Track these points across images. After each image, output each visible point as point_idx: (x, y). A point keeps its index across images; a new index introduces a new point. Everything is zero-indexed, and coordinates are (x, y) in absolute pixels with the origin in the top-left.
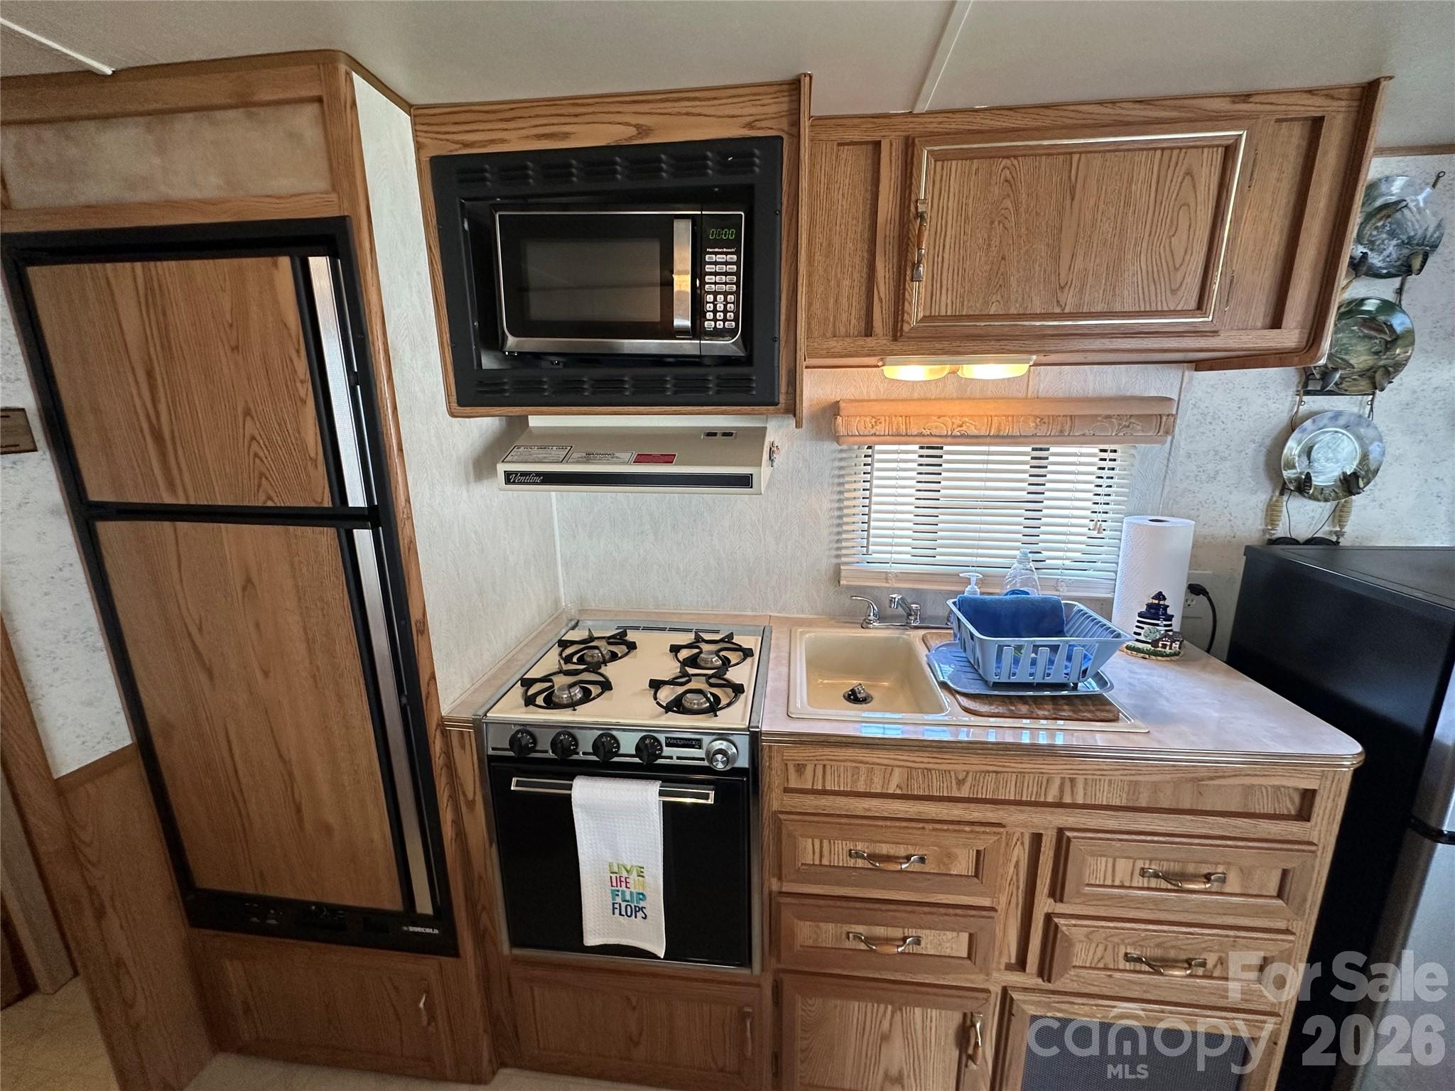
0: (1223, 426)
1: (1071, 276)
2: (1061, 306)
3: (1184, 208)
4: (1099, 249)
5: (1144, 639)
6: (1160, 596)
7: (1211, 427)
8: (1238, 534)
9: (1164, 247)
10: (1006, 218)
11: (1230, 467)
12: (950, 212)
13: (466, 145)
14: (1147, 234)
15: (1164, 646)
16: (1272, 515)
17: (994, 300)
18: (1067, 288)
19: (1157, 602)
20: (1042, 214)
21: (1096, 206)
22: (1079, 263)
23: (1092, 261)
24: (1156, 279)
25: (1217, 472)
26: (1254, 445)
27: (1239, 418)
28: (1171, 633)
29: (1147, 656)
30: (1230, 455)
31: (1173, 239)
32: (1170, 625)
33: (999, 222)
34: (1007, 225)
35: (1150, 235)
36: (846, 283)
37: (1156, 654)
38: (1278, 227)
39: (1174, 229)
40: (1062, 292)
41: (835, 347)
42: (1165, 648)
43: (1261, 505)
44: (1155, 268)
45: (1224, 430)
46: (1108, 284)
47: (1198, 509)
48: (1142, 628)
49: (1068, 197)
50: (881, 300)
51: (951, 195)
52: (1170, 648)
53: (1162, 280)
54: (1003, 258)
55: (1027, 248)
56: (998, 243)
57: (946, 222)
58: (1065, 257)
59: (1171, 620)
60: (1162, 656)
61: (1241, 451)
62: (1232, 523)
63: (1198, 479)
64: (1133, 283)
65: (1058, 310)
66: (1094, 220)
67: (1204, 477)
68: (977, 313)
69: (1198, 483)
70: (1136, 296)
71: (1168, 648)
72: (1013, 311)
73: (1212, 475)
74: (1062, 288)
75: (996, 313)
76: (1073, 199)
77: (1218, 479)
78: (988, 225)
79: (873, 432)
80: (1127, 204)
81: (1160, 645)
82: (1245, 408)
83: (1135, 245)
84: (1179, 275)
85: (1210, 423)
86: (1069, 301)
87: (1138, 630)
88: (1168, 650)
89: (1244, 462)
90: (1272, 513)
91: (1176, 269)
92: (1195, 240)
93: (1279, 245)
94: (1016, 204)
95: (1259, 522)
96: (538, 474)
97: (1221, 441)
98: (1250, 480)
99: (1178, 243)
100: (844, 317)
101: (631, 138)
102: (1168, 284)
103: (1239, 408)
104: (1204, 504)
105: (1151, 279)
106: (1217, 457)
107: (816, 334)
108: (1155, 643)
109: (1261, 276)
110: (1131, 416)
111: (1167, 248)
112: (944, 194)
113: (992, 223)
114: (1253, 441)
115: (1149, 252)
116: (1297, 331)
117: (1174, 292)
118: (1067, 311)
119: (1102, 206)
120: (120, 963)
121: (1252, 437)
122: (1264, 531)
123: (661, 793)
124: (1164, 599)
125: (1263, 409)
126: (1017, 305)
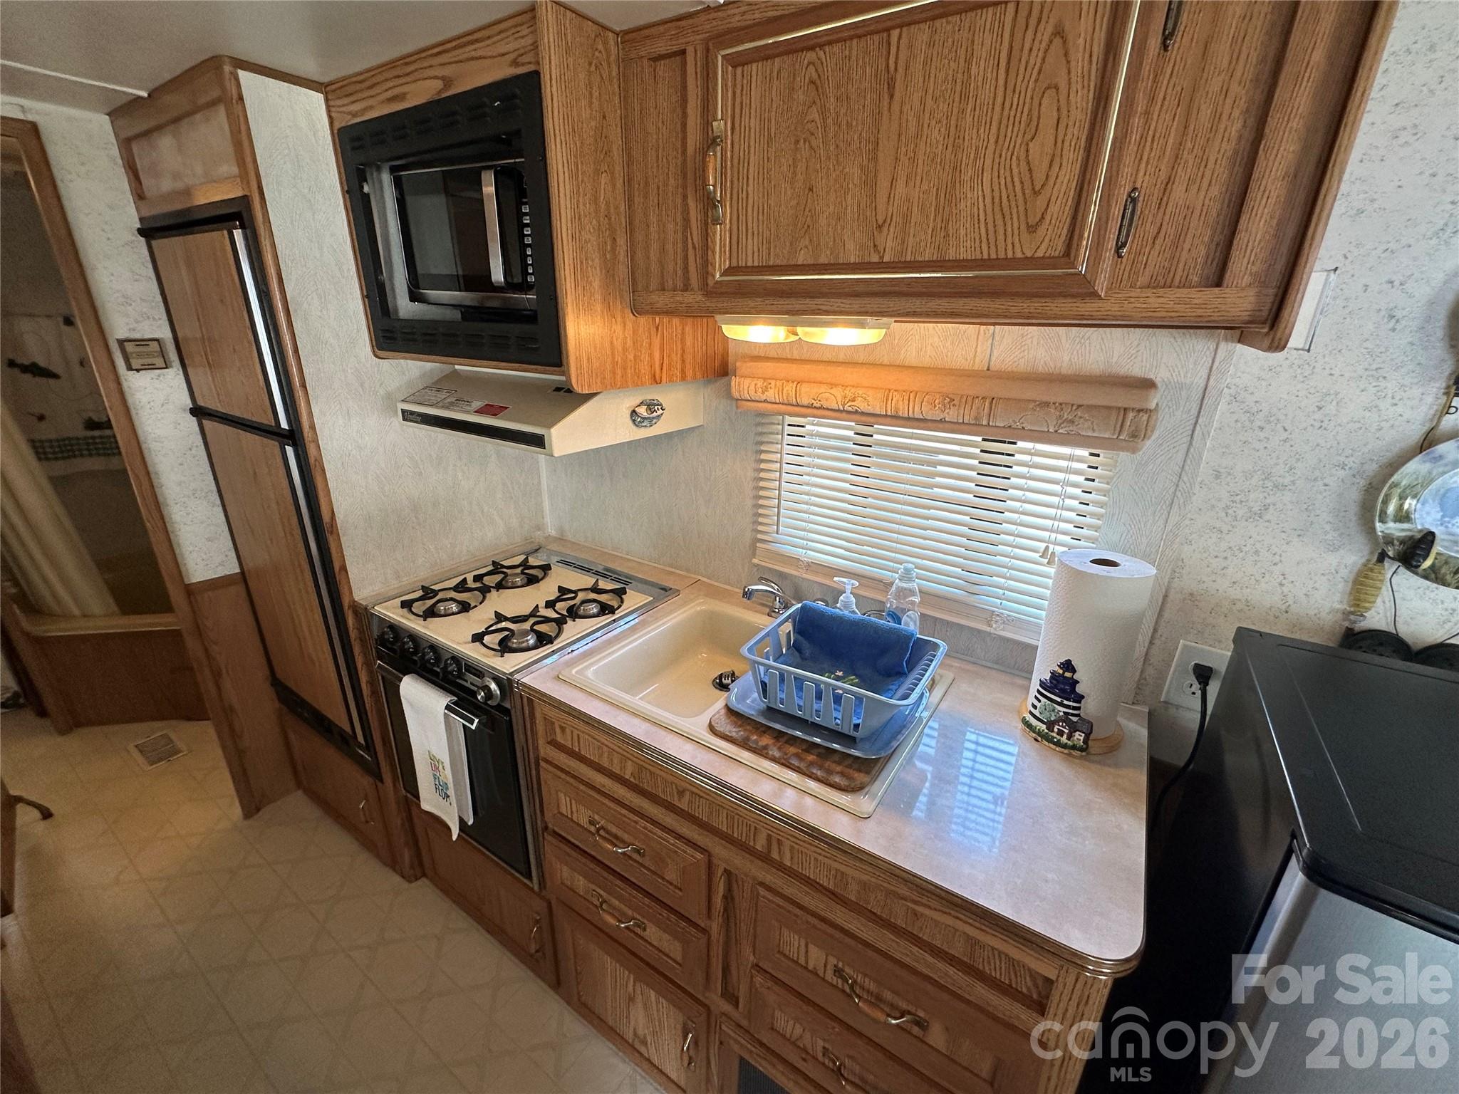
0: (1285, 435)
1: (890, 209)
2: (879, 252)
3: (1052, 92)
4: (926, 169)
5: (1038, 715)
6: (1068, 666)
7: (1262, 435)
8: (1294, 608)
9: (1018, 159)
10: (813, 134)
11: (1292, 502)
12: (752, 131)
13: (354, 115)
14: (992, 140)
15: (1061, 733)
16: (1358, 591)
17: (802, 245)
18: (887, 225)
19: (1061, 672)
20: (854, 124)
21: (923, 103)
22: (900, 189)
23: (917, 186)
24: (1006, 209)
25: (1266, 508)
26: (1341, 473)
27: (1317, 425)
28: (1075, 719)
29: (1039, 739)
30: (1293, 483)
31: (1031, 145)
32: (1079, 708)
33: (805, 142)
34: (814, 143)
35: (997, 142)
36: (671, 226)
37: (1050, 740)
38: (1242, 104)
39: (1034, 129)
40: (881, 232)
41: (658, 302)
42: (1062, 736)
43: (1344, 572)
44: (1004, 191)
45: (1285, 441)
46: (939, 220)
47: (1226, 558)
48: (1039, 701)
49: (886, 96)
50: (694, 248)
51: (753, 112)
52: (1069, 738)
53: (1014, 211)
54: (810, 190)
55: (838, 173)
56: (804, 168)
57: (749, 146)
58: (883, 184)
59: (1080, 702)
60: (1055, 744)
61: (1315, 480)
62: (1285, 590)
63: (1230, 511)
64: (972, 216)
65: (875, 259)
66: (920, 126)
67: (1240, 513)
68: (785, 263)
69: (1230, 518)
70: (977, 234)
71: (1065, 736)
72: (823, 260)
73: (1256, 509)
74: (880, 227)
75: (805, 263)
76: (891, 97)
77: (1266, 517)
78: (793, 146)
79: (763, 398)
80: (964, 97)
81: (1056, 730)
82: (1331, 409)
83: (976, 158)
84: (1041, 202)
85: (1261, 428)
86: (889, 244)
87: (1036, 703)
88: (1064, 739)
89: (1320, 497)
90: (1362, 586)
91: (1036, 193)
92: (1067, 144)
93: (1240, 137)
94: (824, 113)
95: (1337, 597)
96: (420, 414)
97: (1278, 458)
98: (1328, 527)
99: (1040, 150)
100: (671, 267)
101: (440, 92)
102: (1022, 218)
103: (1320, 408)
104: (1237, 552)
105: (997, 209)
106: (1269, 484)
107: (640, 288)
108: (1050, 725)
109: (1202, 193)
110: (1079, 406)
111: (1023, 164)
112: (746, 110)
113: (797, 142)
114: (1343, 466)
115: (996, 166)
116: (1252, 292)
117: (1032, 229)
118: (886, 259)
119: (930, 102)
120: (232, 709)
121: (1342, 459)
122: (1346, 614)
123: (448, 707)
124: (1074, 671)
125: (1367, 414)
126: (828, 252)
